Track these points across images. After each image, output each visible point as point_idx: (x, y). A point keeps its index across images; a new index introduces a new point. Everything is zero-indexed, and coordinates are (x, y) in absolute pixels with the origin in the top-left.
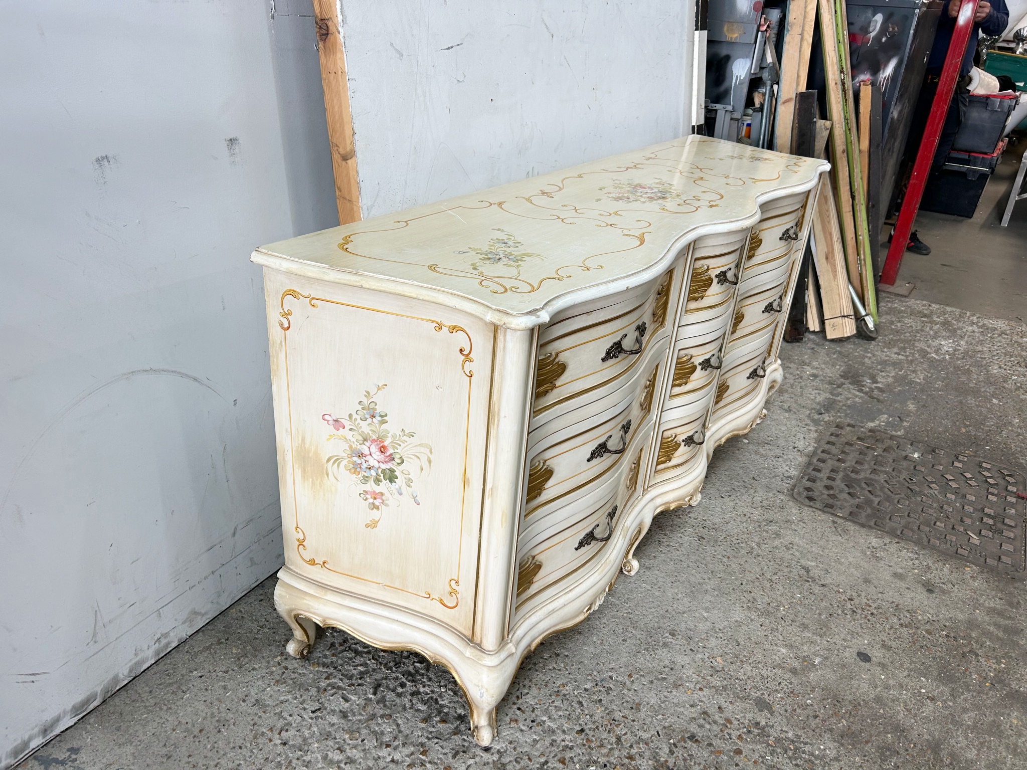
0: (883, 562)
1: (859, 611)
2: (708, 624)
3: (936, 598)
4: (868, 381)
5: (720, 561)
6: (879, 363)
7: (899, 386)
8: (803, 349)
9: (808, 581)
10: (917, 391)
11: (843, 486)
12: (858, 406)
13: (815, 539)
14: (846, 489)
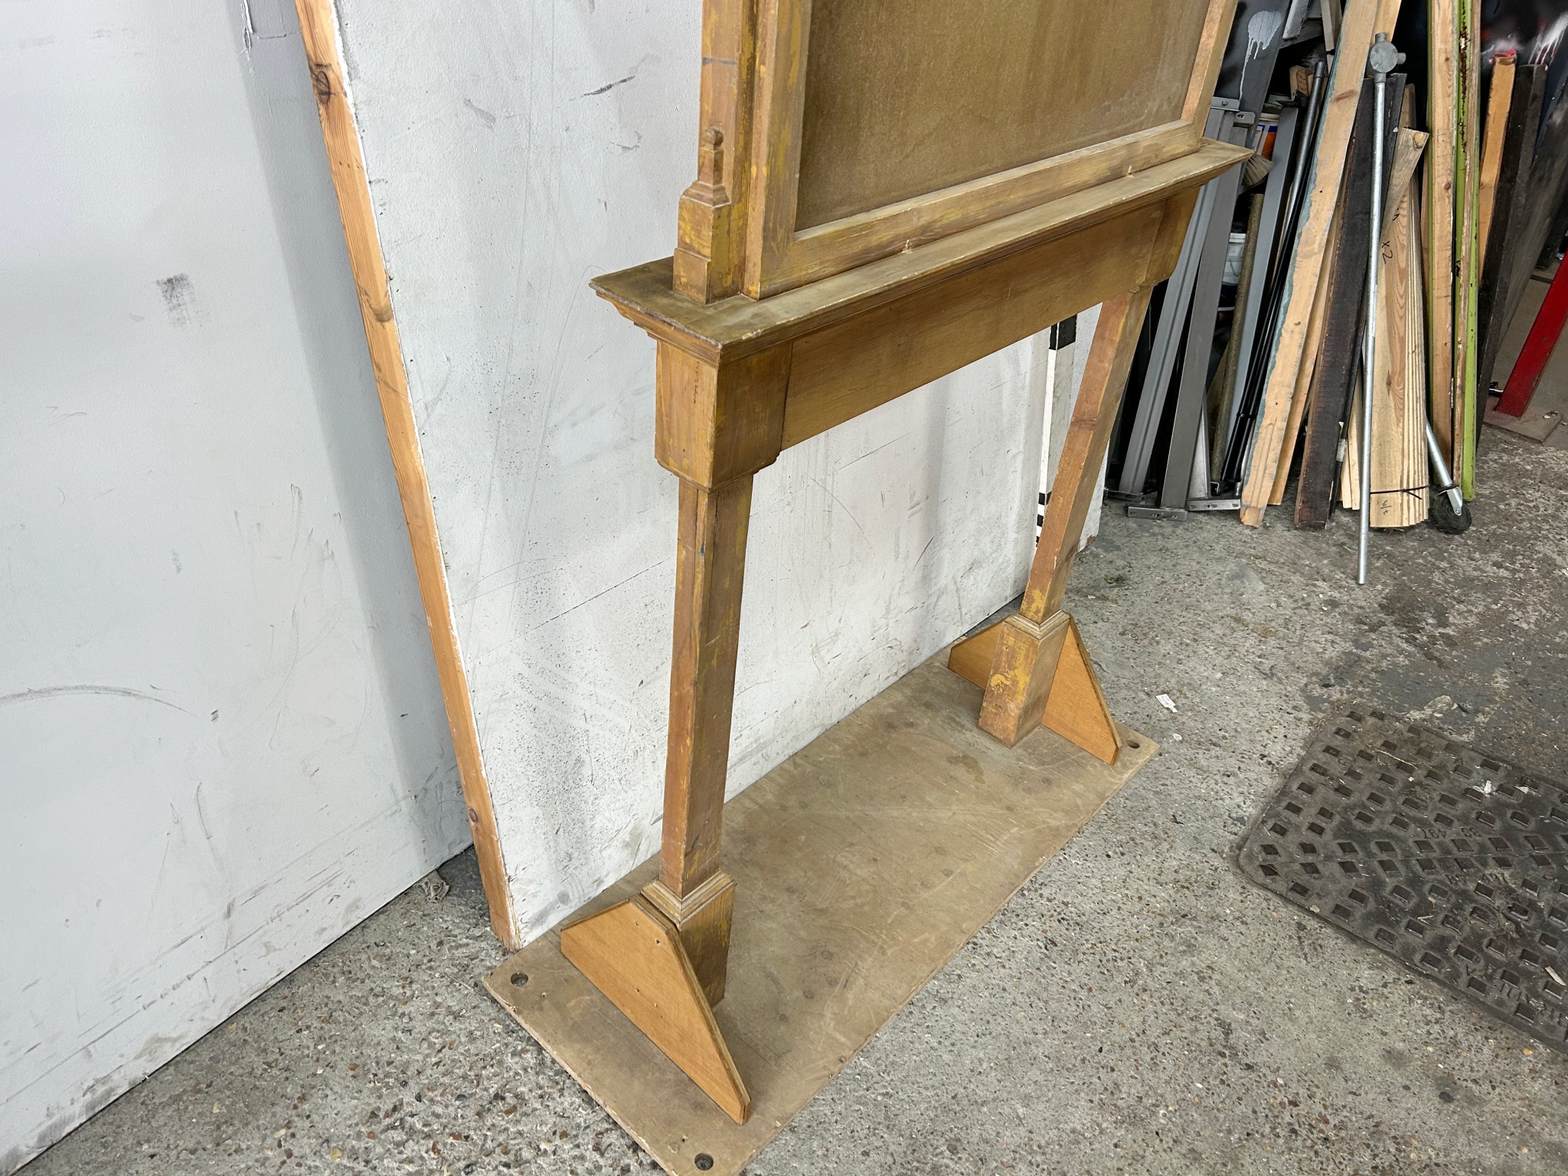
0: (1371, 1023)
1: (1304, 1132)
2: (1022, 1131)
3: (1454, 1112)
4: (1431, 621)
5: (1072, 996)
6: (1458, 585)
7: (1486, 635)
8: (1324, 545)
9: (1223, 1055)
10: (1518, 648)
11: (1334, 845)
12: (1399, 674)
13: (1257, 961)
14: (1339, 852)
